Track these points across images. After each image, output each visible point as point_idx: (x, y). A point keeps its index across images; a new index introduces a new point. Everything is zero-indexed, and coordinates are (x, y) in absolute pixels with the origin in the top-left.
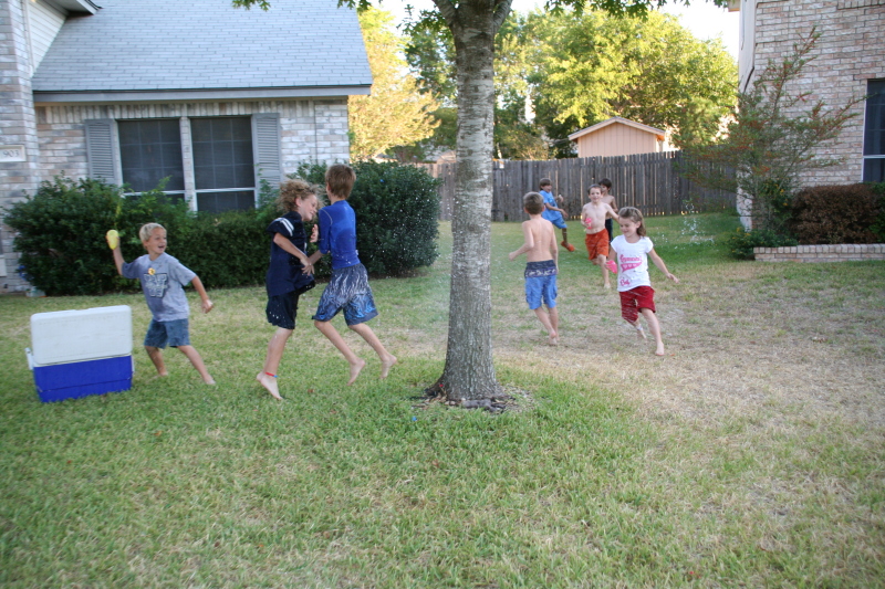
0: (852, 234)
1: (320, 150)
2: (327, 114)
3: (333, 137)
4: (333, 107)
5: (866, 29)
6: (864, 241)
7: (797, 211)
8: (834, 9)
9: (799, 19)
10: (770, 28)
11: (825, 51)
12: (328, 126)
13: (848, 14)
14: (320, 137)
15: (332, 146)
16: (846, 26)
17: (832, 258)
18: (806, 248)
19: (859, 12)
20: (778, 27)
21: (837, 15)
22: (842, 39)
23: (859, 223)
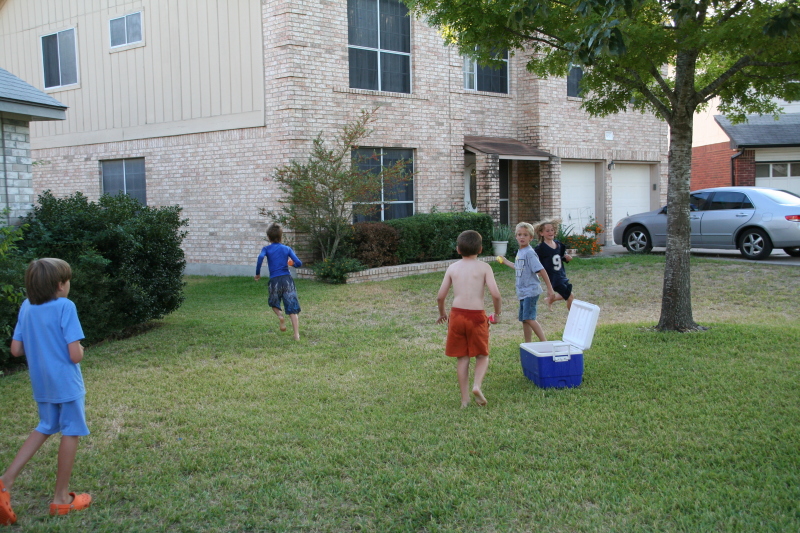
0: (387, 259)
1: (10, 182)
2: (14, 137)
3: (19, 167)
4: (20, 129)
5: (348, 109)
6: (393, 264)
7: (357, 243)
8: (331, 90)
9: (314, 94)
10: (299, 98)
11: (329, 122)
12: (15, 152)
13: (339, 96)
14: (9, 166)
15: (19, 178)
16: (338, 104)
17: (386, 277)
18: (374, 270)
19: (344, 96)
20: (303, 98)
21: (333, 95)
22: (336, 114)
23: (389, 251)
